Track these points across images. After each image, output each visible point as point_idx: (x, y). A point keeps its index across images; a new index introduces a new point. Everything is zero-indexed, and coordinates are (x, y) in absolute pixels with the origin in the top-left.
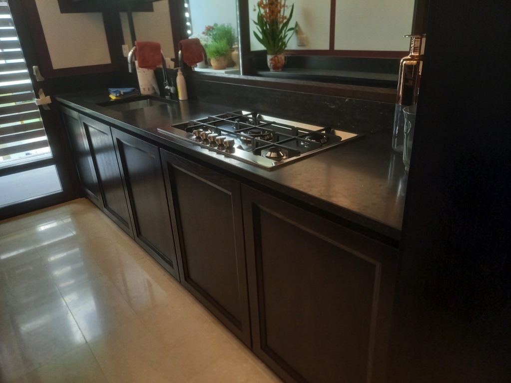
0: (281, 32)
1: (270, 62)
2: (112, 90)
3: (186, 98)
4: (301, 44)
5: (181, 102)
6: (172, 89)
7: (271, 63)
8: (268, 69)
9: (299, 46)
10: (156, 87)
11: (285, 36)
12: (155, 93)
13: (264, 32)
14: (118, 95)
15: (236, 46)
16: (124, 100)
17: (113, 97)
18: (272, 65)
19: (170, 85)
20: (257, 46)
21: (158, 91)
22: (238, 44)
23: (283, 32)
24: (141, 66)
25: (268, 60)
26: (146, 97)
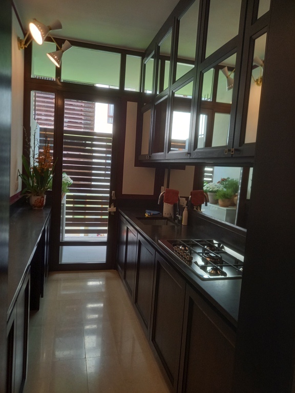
2: (147, 211)
5: (183, 226)
6: (180, 217)
12: (171, 216)
14: (149, 214)
16: (152, 218)
17: (147, 215)
26: (166, 218)
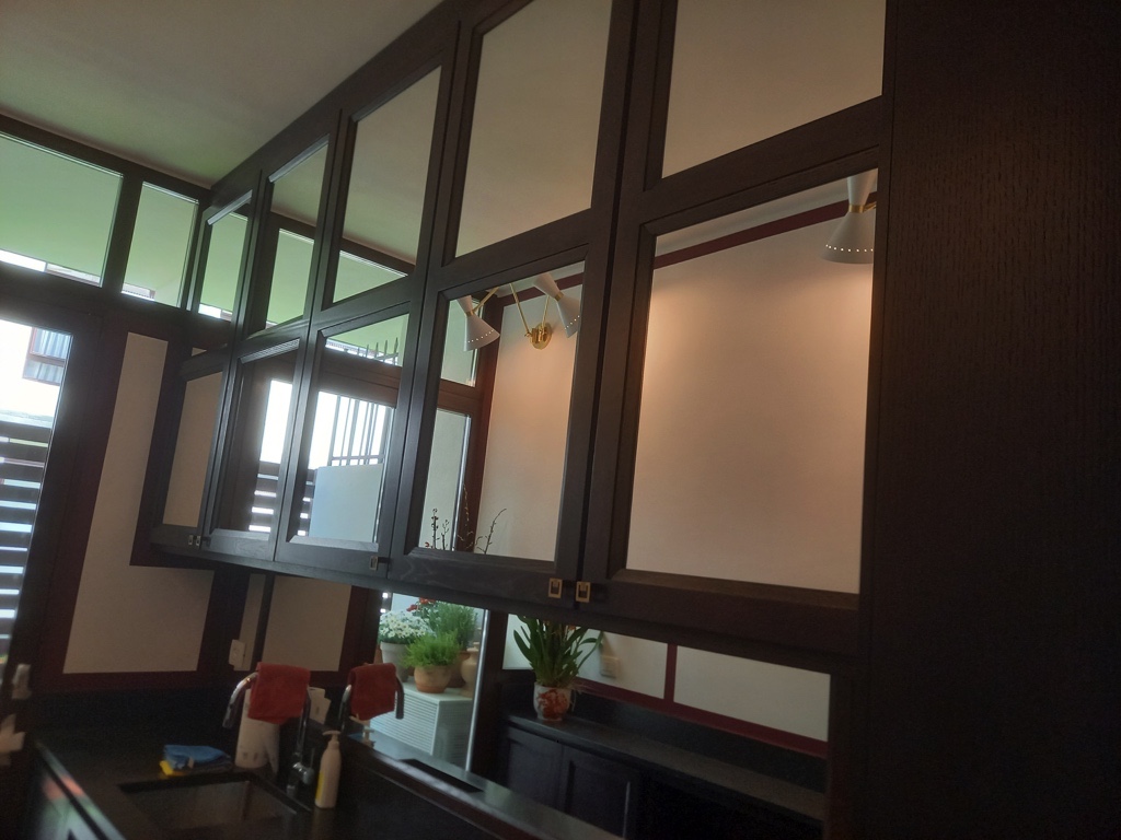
0: (569, 643)
1: (540, 699)
2: (171, 749)
3: (331, 804)
4: (608, 671)
5: (317, 812)
6: (306, 774)
7: (540, 703)
8: (532, 714)
9: (603, 675)
10: (273, 754)
11: (577, 654)
12: (268, 766)
13: (534, 638)
14: (181, 766)
15: (475, 649)
16: (189, 780)
17: (167, 768)
18: (542, 707)
19: (305, 762)
20: (516, 659)
21: (275, 767)
22: (479, 647)
23: (574, 644)
24: (252, 715)
25: (536, 695)
26: (245, 775)
